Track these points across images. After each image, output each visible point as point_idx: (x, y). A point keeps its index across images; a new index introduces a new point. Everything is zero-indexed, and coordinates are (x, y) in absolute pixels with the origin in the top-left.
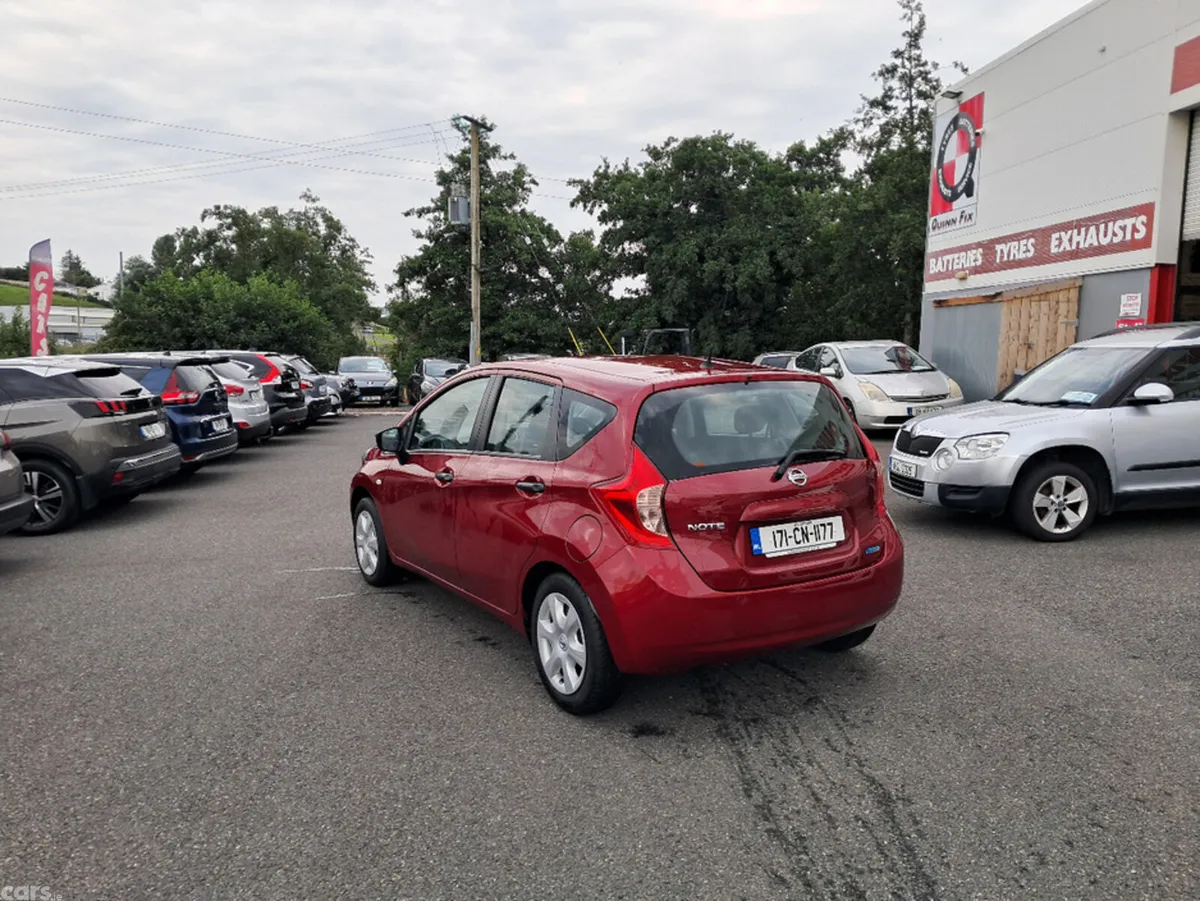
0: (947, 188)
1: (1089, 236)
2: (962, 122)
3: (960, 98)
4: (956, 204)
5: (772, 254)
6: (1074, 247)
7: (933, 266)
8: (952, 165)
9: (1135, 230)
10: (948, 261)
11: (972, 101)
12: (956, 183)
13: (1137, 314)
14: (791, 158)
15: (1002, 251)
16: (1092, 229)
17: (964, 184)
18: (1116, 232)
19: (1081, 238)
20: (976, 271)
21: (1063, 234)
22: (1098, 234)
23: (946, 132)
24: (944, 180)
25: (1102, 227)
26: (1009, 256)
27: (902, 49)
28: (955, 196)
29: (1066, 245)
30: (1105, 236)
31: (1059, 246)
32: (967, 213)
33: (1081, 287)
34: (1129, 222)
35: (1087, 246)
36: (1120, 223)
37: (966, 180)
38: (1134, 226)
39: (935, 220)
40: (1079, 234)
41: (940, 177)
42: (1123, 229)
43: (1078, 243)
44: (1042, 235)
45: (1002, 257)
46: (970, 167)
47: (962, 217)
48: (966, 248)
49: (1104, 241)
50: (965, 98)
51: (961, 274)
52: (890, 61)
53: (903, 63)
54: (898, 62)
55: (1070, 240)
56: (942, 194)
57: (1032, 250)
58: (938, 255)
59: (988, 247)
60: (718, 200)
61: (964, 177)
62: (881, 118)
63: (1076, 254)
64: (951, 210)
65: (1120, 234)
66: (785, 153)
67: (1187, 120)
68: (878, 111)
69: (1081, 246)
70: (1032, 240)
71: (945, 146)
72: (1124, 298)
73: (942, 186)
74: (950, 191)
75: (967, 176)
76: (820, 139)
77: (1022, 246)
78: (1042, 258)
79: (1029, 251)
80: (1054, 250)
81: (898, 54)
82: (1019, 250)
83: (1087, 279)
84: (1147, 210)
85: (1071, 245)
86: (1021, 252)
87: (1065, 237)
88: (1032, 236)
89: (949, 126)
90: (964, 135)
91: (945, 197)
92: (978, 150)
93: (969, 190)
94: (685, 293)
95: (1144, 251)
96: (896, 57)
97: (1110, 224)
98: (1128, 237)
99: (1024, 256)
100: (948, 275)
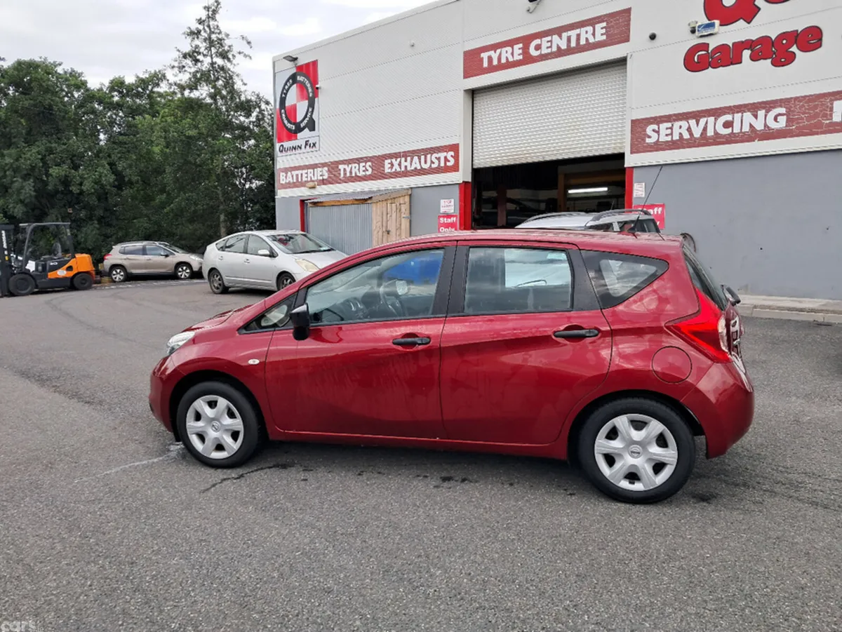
0: (291, 124)
1: (414, 161)
2: (300, 78)
3: (296, 62)
4: (299, 135)
5: (111, 165)
6: (403, 169)
7: (281, 179)
8: (294, 108)
9: (446, 160)
10: (297, 175)
11: (307, 65)
12: (299, 120)
13: (452, 211)
14: (112, 89)
15: (345, 170)
16: (416, 158)
17: (305, 121)
18: (434, 160)
19: (408, 164)
20: (323, 182)
21: (394, 160)
22: (420, 162)
23: (286, 84)
24: (286, 117)
25: (423, 157)
26: (351, 172)
27: (204, 18)
28: (299, 129)
29: (396, 167)
30: (426, 162)
31: (392, 168)
32: (311, 141)
33: (410, 195)
34: (442, 155)
35: (413, 168)
36: (435, 155)
37: (307, 119)
38: (445, 158)
39: (282, 145)
40: (406, 161)
41: (284, 115)
42: (439, 159)
43: (406, 167)
44: (378, 161)
45: (345, 174)
46: (310, 110)
47: (306, 144)
48: (314, 167)
49: (426, 166)
50: (301, 62)
51: (311, 184)
52: (195, 26)
53: (204, 28)
54: (201, 27)
55: (400, 165)
56: (287, 128)
57: (370, 170)
58: (286, 170)
59: (333, 166)
60: (52, 117)
61: (306, 116)
62: (191, 68)
63: (406, 174)
64: (296, 139)
65: (436, 162)
66: (107, 84)
67: (471, 96)
68: (188, 62)
69: (409, 169)
70: (369, 163)
71: (286, 94)
72: (442, 201)
73: (286, 122)
74: (294, 126)
75: (308, 116)
76: (138, 77)
77: (361, 167)
78: (379, 175)
79: (367, 170)
80: (387, 170)
81: (200, 22)
82: (359, 169)
83: (415, 190)
84: (455, 148)
85: (401, 168)
86: (361, 171)
87: (396, 163)
88: (369, 161)
89: (288, 81)
90: (302, 87)
91: (289, 130)
92: (316, 99)
93: (311, 126)
94: (33, 194)
95: (454, 173)
96: (200, 24)
97: (429, 156)
98: (442, 164)
99: (364, 173)
100: (298, 184)
